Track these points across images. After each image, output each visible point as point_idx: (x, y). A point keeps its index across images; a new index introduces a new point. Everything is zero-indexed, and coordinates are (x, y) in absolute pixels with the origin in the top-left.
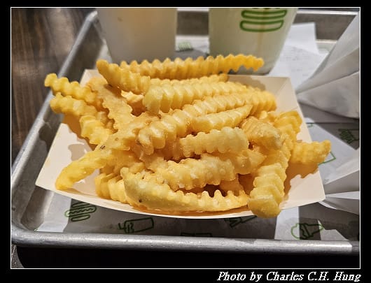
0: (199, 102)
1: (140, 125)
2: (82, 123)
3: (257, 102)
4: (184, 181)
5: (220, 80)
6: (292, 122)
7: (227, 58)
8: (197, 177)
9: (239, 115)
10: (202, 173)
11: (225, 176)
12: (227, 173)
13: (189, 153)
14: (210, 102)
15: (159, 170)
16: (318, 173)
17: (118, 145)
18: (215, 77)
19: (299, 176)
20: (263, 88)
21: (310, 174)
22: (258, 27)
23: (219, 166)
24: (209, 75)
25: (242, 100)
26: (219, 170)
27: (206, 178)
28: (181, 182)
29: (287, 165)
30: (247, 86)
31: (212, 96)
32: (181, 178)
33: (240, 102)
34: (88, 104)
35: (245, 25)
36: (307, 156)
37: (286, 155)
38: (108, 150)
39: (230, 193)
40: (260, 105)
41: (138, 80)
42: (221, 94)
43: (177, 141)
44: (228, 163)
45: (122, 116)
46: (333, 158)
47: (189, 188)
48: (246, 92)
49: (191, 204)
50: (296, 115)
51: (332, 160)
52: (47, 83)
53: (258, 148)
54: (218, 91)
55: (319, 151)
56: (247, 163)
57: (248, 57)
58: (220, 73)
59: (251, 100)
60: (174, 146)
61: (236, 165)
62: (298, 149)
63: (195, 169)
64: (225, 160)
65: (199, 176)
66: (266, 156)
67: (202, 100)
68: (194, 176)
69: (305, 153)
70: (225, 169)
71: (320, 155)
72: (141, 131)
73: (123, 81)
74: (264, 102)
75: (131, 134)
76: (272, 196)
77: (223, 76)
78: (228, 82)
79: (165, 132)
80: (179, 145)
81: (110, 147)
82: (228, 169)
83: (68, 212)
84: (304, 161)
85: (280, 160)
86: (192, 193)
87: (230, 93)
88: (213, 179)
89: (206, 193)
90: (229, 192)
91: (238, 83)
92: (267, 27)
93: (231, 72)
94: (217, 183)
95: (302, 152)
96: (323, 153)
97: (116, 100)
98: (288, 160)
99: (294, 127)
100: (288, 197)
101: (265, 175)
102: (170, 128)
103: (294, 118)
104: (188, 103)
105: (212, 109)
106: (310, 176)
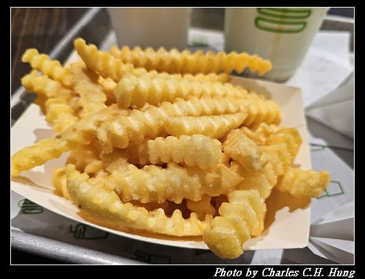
0: (181, 101)
1: (104, 118)
2: (48, 106)
3: (254, 111)
4: (138, 192)
5: (218, 80)
6: (287, 142)
7: (229, 55)
8: (155, 190)
9: (225, 124)
10: (161, 185)
11: (189, 194)
12: (192, 192)
13: (156, 159)
14: (194, 103)
15: (115, 173)
16: (308, 210)
17: (75, 136)
18: (213, 76)
19: (287, 209)
20: (268, 96)
21: (300, 210)
22: (275, 26)
23: (183, 181)
24: (207, 72)
25: (235, 106)
26: (182, 186)
27: (165, 192)
28: (136, 192)
29: (267, 194)
30: (249, 91)
31: (199, 98)
32: (135, 187)
33: (232, 108)
34: (65, 87)
35: (262, 23)
36: (298, 186)
37: (270, 181)
38: (63, 140)
39: (193, 216)
40: (258, 115)
41: (118, 67)
42: (213, 96)
43: (145, 142)
44: (195, 179)
45: (92, 105)
46: (340, 191)
47: (144, 201)
48: (246, 98)
49: (137, 222)
50: (295, 133)
51: (340, 194)
52: (25, 58)
53: (236, 166)
54: (209, 91)
55: (312, 182)
56: (218, 183)
57: (252, 57)
58: (219, 72)
59: (248, 107)
60: (141, 148)
61: (204, 183)
62: (290, 175)
63: (154, 180)
64: (191, 175)
65: (157, 189)
66: (242, 179)
67: (186, 99)
68: (151, 188)
69: (297, 182)
70: (190, 187)
71: (313, 187)
72: (102, 125)
73: (100, 66)
74: (264, 112)
75: (91, 126)
76: (234, 231)
77: (223, 76)
78: (227, 84)
79: (129, 130)
80: (147, 148)
81: (67, 138)
82: (193, 186)
83: (23, 202)
84: (293, 192)
85: (259, 187)
86: (144, 208)
87: (224, 96)
88: (174, 195)
89: (161, 211)
90: (192, 214)
91: (239, 87)
92: (286, 27)
93: (234, 73)
94: (178, 201)
95: (293, 180)
96: (318, 186)
97: (91, 86)
98: (271, 188)
99: (289, 148)
100: (267, 233)
101: (235, 203)
102: (137, 126)
103: (290, 137)
104: (168, 100)
105: (194, 111)
106: (299, 212)
